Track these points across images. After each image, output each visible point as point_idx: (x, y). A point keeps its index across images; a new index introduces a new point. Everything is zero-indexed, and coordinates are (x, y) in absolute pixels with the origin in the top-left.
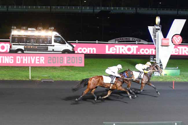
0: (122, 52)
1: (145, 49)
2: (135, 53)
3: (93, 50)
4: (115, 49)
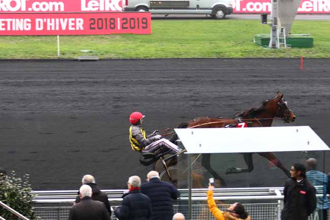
1: (254, 2)
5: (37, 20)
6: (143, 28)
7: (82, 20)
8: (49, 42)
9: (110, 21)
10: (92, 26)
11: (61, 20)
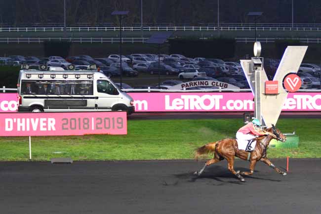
0: (195, 108)
1: (235, 100)
2: (217, 108)
3: (143, 105)
4: (181, 102)
5: (7, 120)
6: (118, 128)
7: (53, 120)
8: (19, 143)
9: (84, 121)
10: (65, 126)
11: (32, 120)
